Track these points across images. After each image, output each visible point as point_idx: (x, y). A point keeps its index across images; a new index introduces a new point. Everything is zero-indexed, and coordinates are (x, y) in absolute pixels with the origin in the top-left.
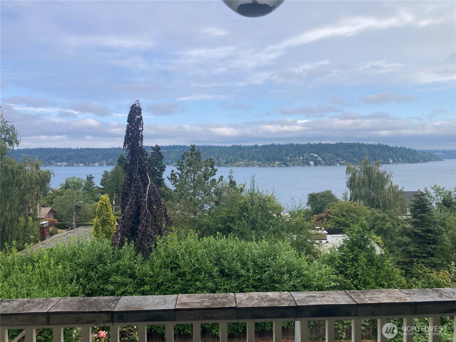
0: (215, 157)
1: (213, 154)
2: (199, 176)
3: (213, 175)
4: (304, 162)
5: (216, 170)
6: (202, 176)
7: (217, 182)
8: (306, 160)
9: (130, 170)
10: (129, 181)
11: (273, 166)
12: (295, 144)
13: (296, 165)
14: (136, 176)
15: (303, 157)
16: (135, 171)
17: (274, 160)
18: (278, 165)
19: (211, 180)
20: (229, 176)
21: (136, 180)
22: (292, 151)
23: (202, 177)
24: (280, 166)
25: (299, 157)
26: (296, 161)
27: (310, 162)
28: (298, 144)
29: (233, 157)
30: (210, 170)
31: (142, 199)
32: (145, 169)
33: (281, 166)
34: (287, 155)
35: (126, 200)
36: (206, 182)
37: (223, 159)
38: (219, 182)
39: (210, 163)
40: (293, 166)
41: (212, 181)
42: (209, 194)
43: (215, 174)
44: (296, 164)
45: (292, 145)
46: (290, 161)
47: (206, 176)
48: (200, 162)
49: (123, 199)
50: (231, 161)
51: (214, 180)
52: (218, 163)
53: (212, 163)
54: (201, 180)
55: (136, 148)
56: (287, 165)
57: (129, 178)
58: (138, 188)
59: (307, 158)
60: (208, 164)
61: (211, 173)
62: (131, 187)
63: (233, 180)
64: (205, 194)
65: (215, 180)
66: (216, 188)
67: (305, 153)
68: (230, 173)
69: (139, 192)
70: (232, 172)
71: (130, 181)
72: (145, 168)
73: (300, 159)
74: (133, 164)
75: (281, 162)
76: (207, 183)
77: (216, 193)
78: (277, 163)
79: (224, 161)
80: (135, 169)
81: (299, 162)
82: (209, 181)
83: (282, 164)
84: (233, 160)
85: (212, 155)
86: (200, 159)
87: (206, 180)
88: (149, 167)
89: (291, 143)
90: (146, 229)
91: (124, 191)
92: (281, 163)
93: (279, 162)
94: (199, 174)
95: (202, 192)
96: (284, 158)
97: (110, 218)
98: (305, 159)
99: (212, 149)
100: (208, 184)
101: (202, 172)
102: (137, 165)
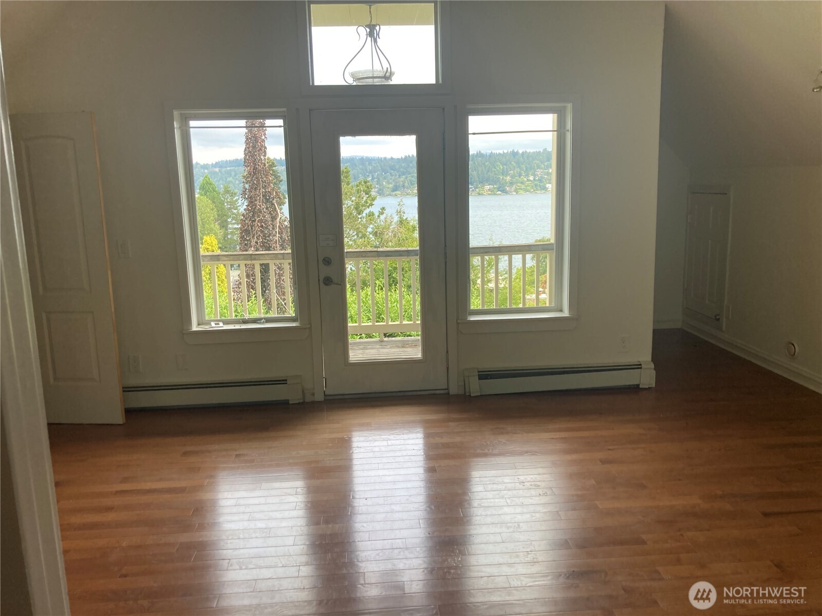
0: (373, 179)
1: (370, 172)
2: (348, 208)
3: (370, 205)
4: (536, 185)
5: (373, 199)
6: (352, 207)
7: (377, 217)
8: (540, 180)
9: (251, 198)
10: (250, 213)
11: (479, 194)
12: (521, 152)
13: (521, 192)
14: (260, 206)
15: (534, 175)
16: (258, 198)
17: (480, 182)
18: (490, 193)
19: (366, 214)
20: (397, 211)
21: (261, 212)
22: (514, 164)
23: (353, 210)
24: (492, 193)
25: (527, 175)
26: (522, 183)
27: (548, 185)
28: (526, 152)
29: (406, 178)
30: (365, 198)
31: (271, 237)
32: (272, 196)
33: (495, 194)
34: (504, 173)
35: (248, 240)
36: (360, 216)
37: (389, 183)
38: (379, 216)
39: (364, 187)
40: (517, 193)
41: (369, 216)
42: (364, 236)
43: (372, 205)
44: (521, 189)
45: (514, 154)
46: (511, 184)
47: (359, 207)
48: (349, 186)
49: (242, 238)
50: (404, 186)
51: (371, 214)
52: (380, 190)
53: (368, 187)
54: (351, 214)
55: (259, 165)
56: (504, 192)
57: (250, 209)
58: (264, 223)
59: (541, 177)
60: (362, 189)
61: (366, 202)
62: (254, 221)
63: (404, 218)
64: (358, 236)
65: (373, 214)
66: (375, 226)
67: (539, 167)
68: (399, 205)
69: (266, 228)
70: (402, 203)
71: (252, 213)
72: (271, 194)
73: (528, 180)
74: (256, 189)
75: (495, 186)
76: (361, 218)
77: (375, 234)
78: (487, 187)
79: (391, 186)
80: (259, 196)
81: (528, 186)
82: (364, 215)
83: (496, 190)
84: (406, 184)
85: (369, 176)
86: (348, 182)
87: (359, 214)
88: (276, 192)
89: (513, 150)
90: (280, 278)
91: (244, 227)
92: (494, 188)
93: (492, 186)
94: (347, 205)
95: (354, 233)
96: (499, 178)
97: (220, 269)
98: (538, 180)
99: (367, 163)
100: (362, 221)
101: (352, 202)
102: (260, 190)
